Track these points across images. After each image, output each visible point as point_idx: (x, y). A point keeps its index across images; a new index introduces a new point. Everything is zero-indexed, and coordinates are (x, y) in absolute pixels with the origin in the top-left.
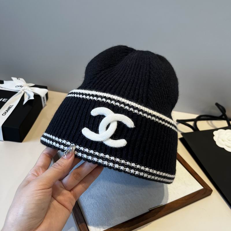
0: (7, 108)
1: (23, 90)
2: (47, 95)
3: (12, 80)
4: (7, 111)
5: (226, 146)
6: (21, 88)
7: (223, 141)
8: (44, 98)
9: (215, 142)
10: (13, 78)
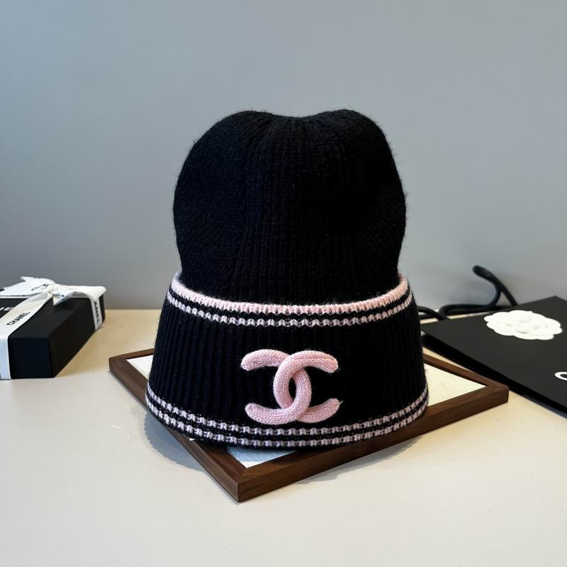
0: (18, 315)
1: (50, 292)
2: (101, 298)
3: (24, 281)
4: (19, 320)
5: (518, 332)
6: (43, 289)
7: (509, 326)
8: (95, 303)
9: (493, 330)
10: (24, 278)
